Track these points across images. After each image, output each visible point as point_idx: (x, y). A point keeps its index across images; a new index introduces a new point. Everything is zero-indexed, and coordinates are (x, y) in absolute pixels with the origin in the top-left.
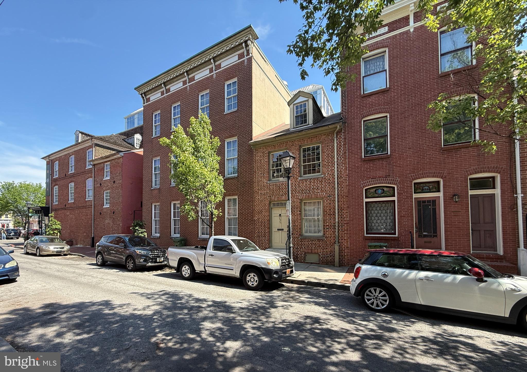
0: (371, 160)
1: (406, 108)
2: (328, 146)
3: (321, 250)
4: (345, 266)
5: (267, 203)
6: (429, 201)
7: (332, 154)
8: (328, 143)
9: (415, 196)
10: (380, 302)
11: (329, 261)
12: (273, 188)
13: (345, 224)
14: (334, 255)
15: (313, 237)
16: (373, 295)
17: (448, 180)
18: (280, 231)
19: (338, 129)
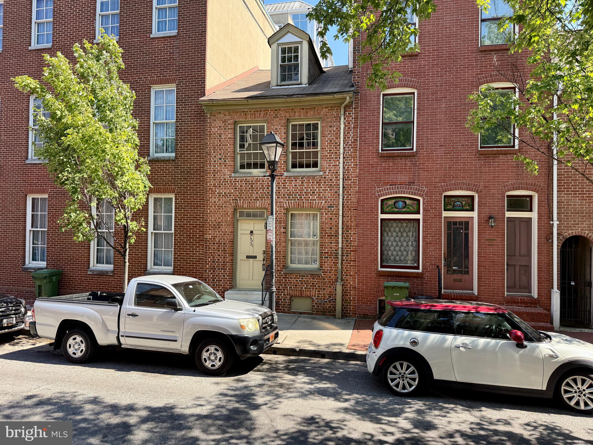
0: (390, 157)
1: (438, 86)
2: (331, 127)
3: (315, 291)
4: (350, 317)
5: (230, 211)
6: (461, 223)
7: (337, 141)
8: (331, 122)
9: (445, 214)
10: (408, 382)
11: (327, 309)
12: (241, 186)
13: (352, 251)
14: (335, 300)
15: (305, 270)
16: (398, 373)
17: (484, 197)
18: (251, 260)
19: (346, 102)
